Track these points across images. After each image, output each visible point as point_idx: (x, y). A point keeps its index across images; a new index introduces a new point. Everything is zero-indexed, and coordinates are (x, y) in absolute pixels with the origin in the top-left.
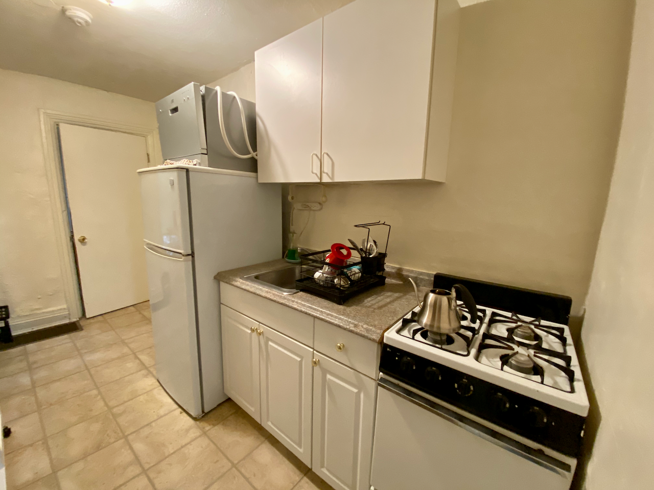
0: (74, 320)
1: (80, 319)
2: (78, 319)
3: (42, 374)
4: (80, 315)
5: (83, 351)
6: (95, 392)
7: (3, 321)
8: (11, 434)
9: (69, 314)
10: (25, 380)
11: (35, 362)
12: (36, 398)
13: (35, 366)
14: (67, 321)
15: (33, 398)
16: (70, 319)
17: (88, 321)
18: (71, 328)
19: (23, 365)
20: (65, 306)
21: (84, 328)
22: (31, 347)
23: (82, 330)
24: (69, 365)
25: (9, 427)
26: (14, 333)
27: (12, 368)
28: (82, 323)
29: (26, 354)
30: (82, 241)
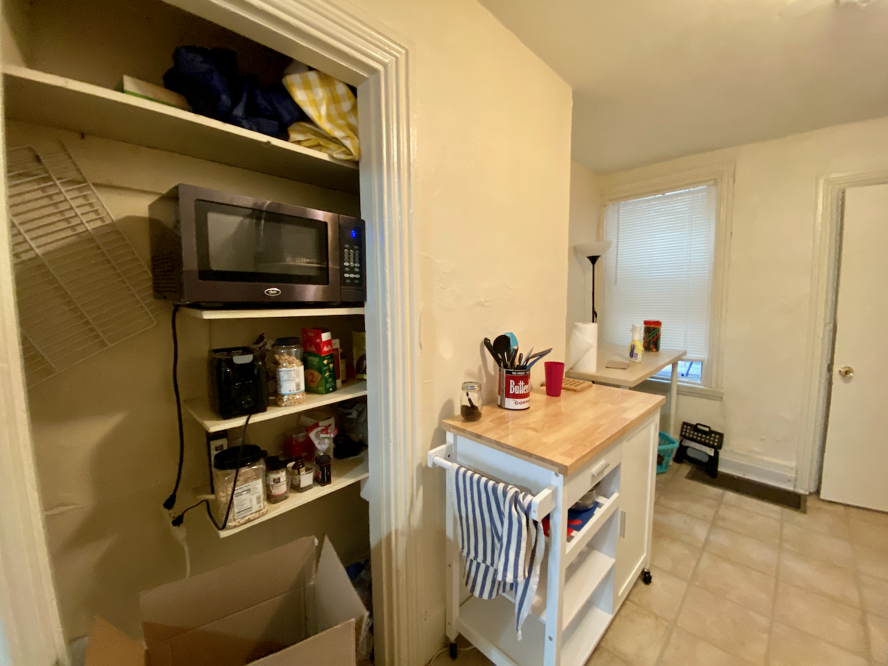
0: (801, 491)
1: (811, 494)
2: (807, 493)
3: (721, 539)
4: (813, 489)
5: (787, 546)
6: (764, 621)
7: (713, 450)
8: (651, 584)
9: (796, 479)
10: (701, 532)
11: (723, 519)
12: (697, 565)
13: (720, 523)
14: (790, 488)
15: (694, 563)
16: (795, 486)
17: (819, 504)
18: (791, 500)
19: (710, 513)
20: (793, 464)
21: (808, 510)
22: (731, 496)
23: (804, 512)
24: (758, 553)
25: (651, 574)
26: (722, 469)
27: (698, 508)
28: (810, 503)
29: (720, 501)
30: (844, 374)
